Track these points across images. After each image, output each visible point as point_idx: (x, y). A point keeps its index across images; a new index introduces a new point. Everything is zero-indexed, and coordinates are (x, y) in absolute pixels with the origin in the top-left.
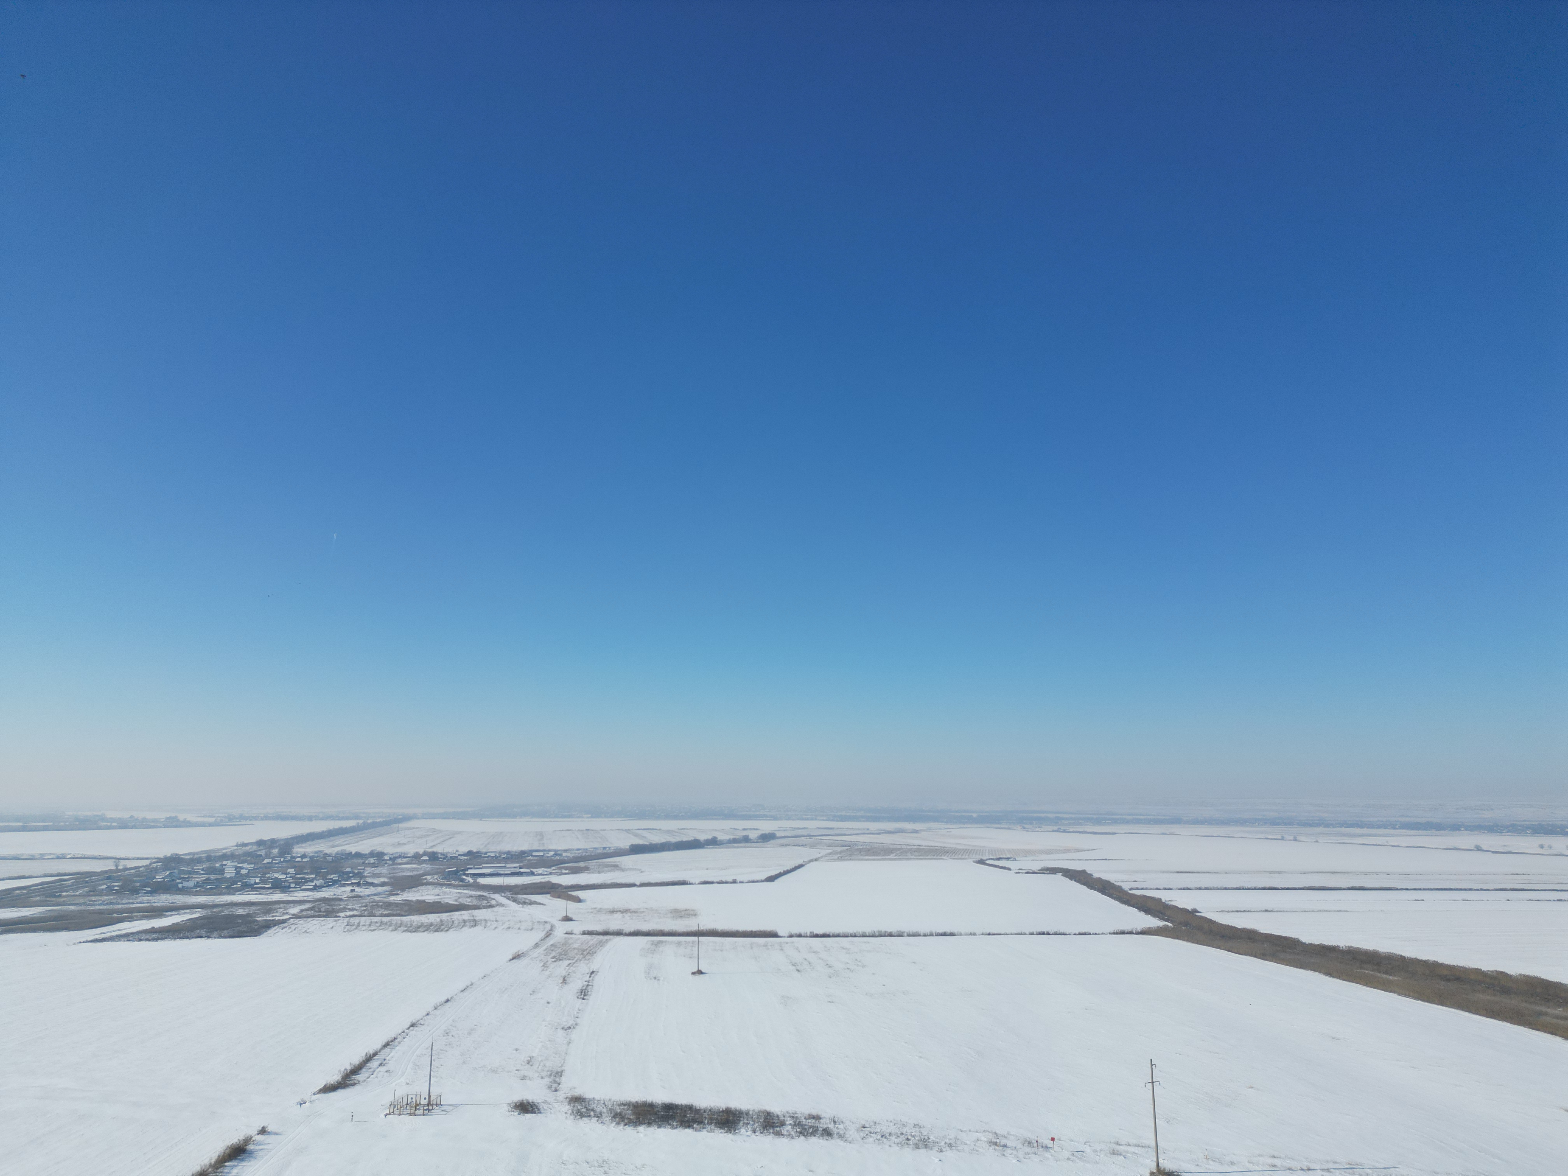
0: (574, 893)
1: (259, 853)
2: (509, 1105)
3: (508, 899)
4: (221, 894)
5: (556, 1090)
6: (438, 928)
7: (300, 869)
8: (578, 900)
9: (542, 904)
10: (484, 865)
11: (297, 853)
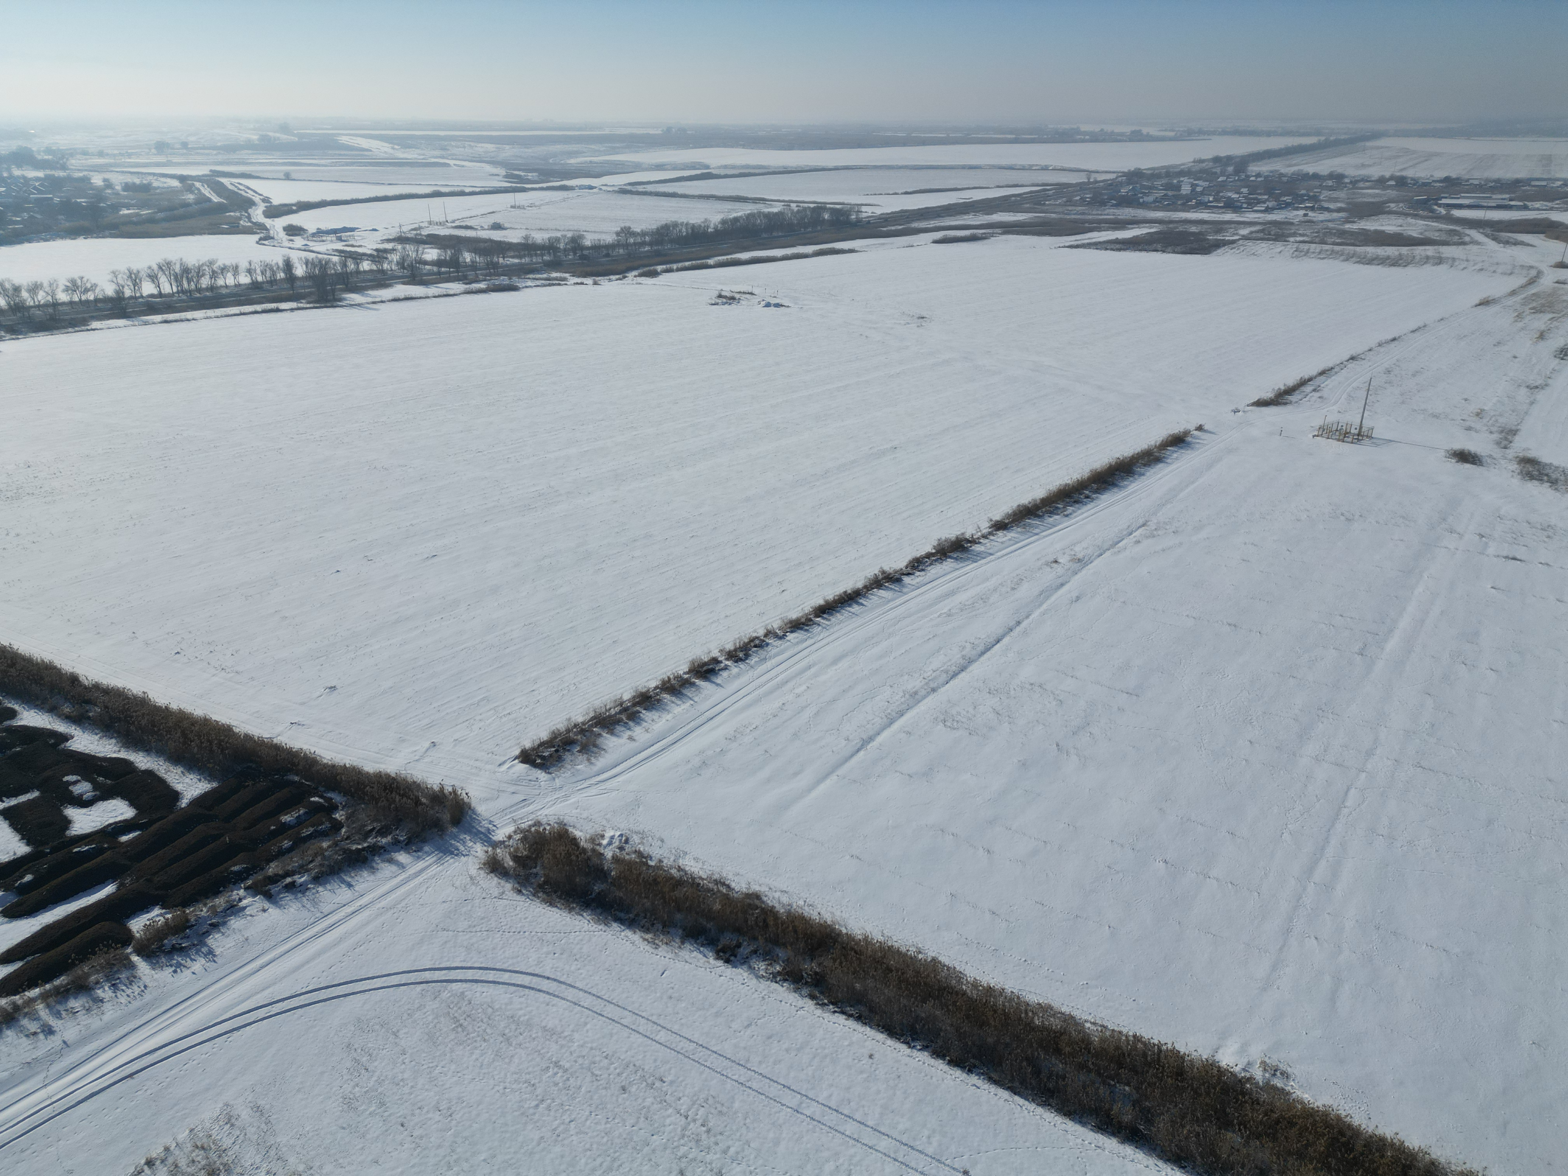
1: (1214, 170)
2: (1448, 451)
3: (1487, 236)
4: (1177, 210)
5: (1505, 448)
6: (1394, 262)
7: (1253, 189)
9: (1531, 246)
10: (1462, 195)
11: (1252, 171)
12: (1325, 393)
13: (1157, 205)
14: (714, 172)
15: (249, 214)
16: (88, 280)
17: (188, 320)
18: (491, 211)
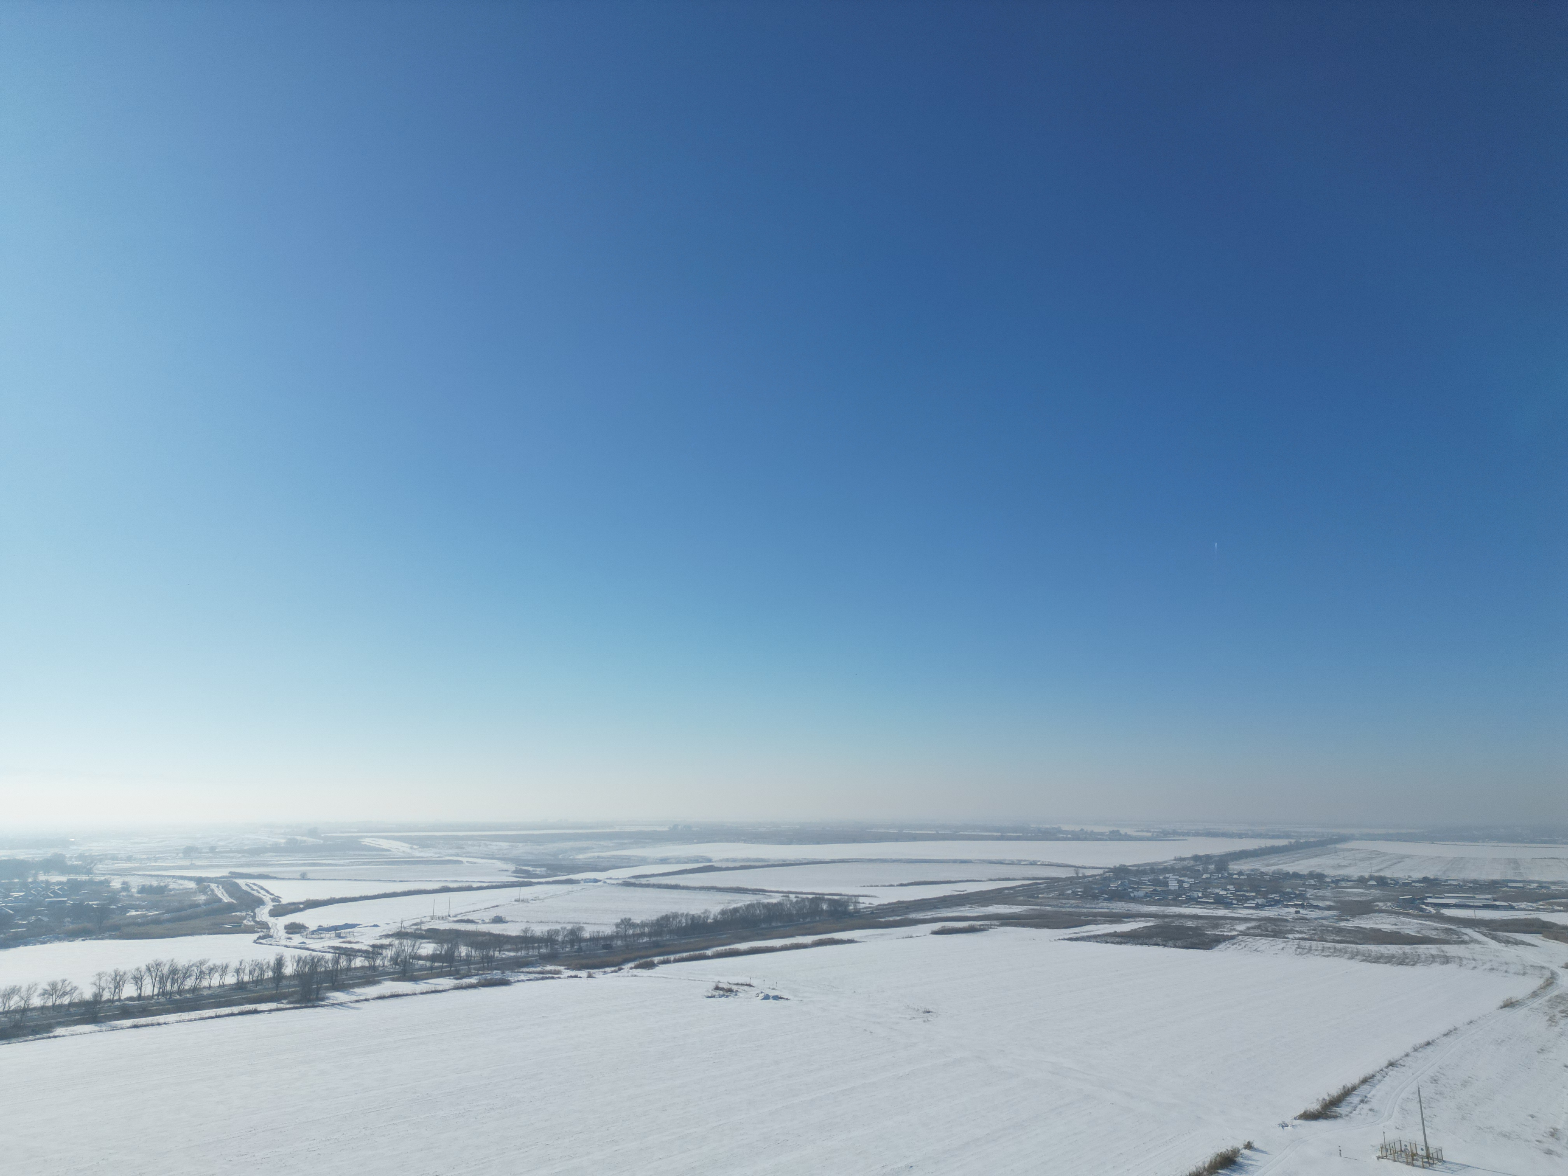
1: (1196, 868)
3: (1485, 935)
4: (1168, 905)
7: (1239, 886)
9: (1533, 945)
10: (1446, 895)
11: (1234, 869)
12: (1374, 1104)
13: (1148, 899)
14: (716, 865)
15: (255, 914)
16: (70, 983)
17: (159, 1024)
18: (495, 904)
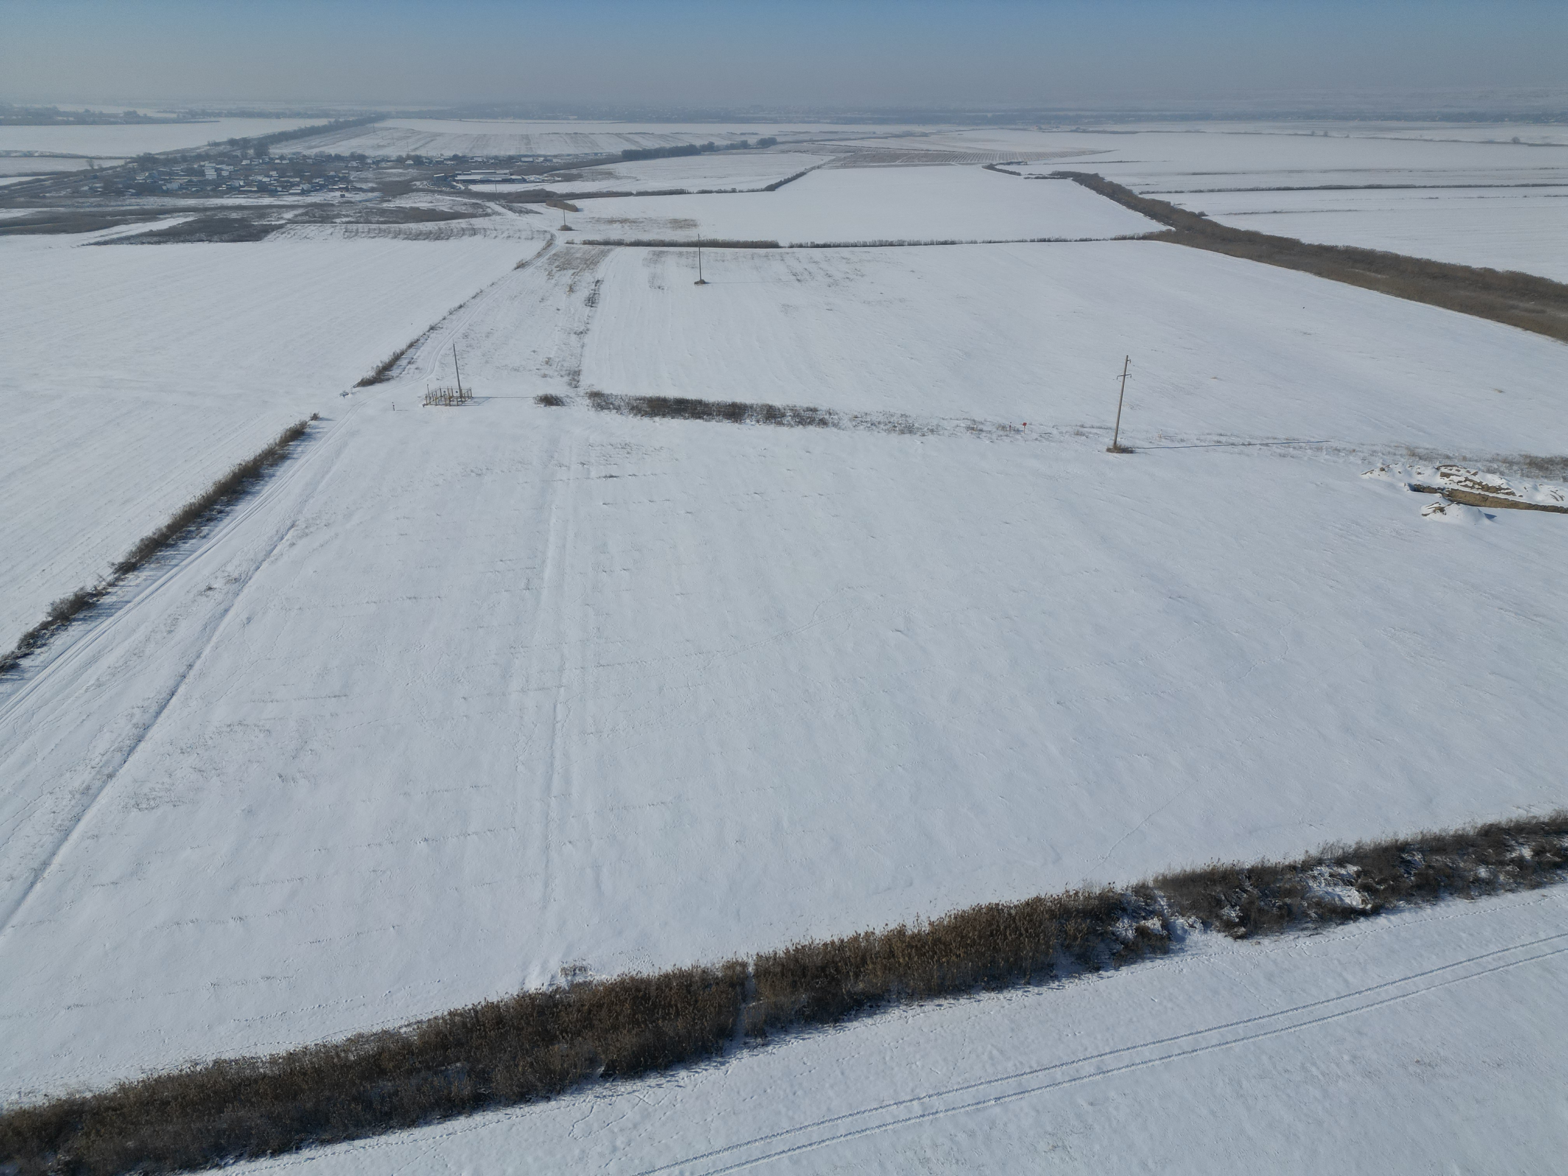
0: (570, 202)
1: (234, 154)
2: (535, 398)
3: (504, 207)
4: (208, 197)
5: (576, 387)
6: (438, 236)
7: (282, 173)
8: (575, 209)
9: (539, 213)
10: (473, 171)
11: (275, 154)
12: (419, 363)
